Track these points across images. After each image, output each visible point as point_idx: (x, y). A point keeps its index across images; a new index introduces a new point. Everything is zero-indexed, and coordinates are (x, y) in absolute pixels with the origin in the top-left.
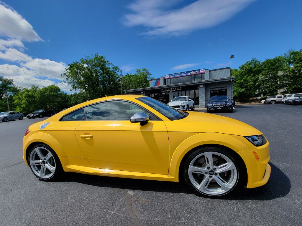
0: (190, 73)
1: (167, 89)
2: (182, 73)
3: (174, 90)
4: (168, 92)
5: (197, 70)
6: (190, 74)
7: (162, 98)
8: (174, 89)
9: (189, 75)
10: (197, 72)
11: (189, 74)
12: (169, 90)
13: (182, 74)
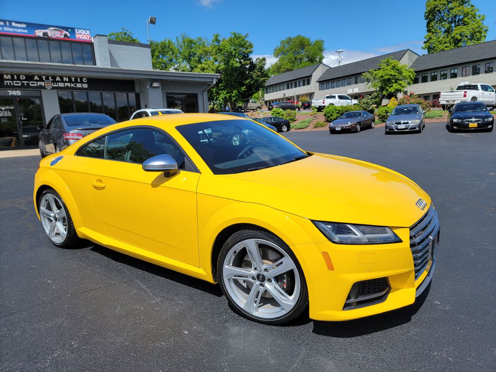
0: (44, 31)
1: (30, 78)
2: (10, 22)
3: (61, 85)
4: (37, 87)
5: (66, 29)
6: (45, 34)
7: (10, 110)
8: (62, 81)
9: (39, 38)
10: (67, 33)
11: (39, 33)
12: (41, 80)
13: (11, 26)
